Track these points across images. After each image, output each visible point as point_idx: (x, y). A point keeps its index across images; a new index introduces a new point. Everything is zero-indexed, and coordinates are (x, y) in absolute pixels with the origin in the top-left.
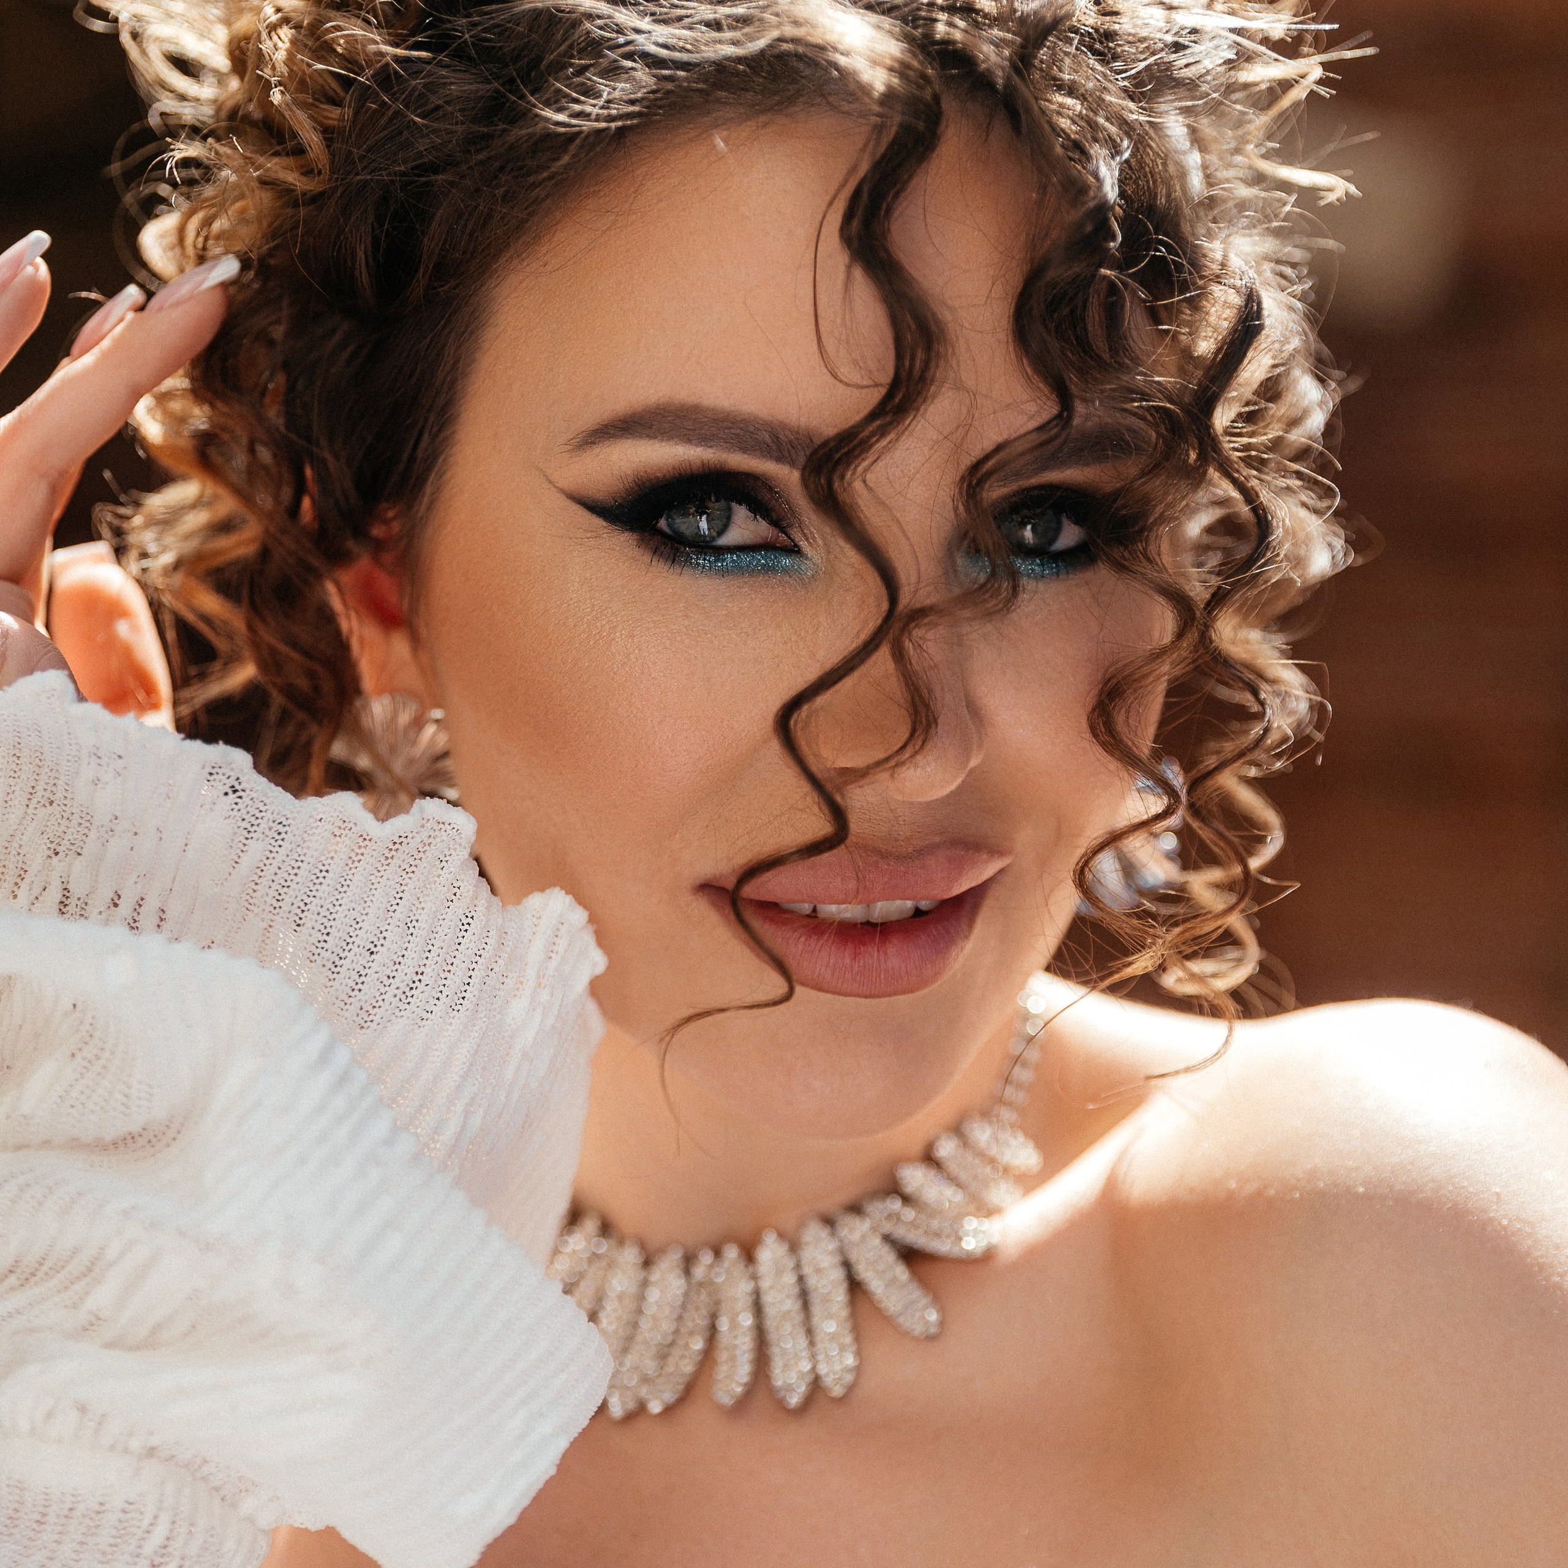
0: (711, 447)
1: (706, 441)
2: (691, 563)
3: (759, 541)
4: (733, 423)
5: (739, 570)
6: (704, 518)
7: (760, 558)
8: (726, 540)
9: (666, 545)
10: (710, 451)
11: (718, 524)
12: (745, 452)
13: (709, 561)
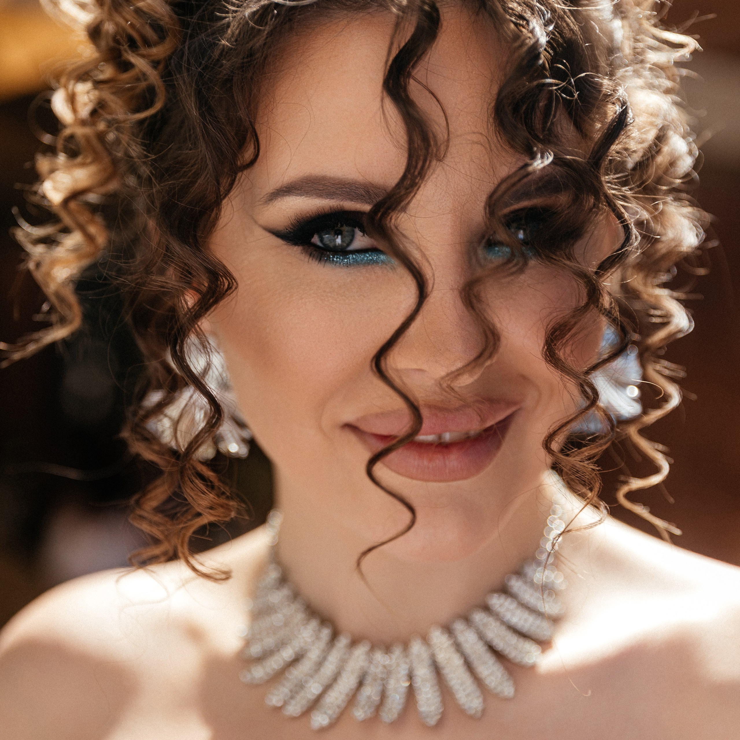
0: (333, 199)
1: (330, 195)
2: (330, 260)
3: (369, 247)
4: (344, 185)
5: (357, 263)
6: (339, 237)
7: (368, 256)
8: (352, 247)
9: (315, 250)
10: (332, 201)
11: (347, 239)
12: (352, 200)
13: (340, 259)
